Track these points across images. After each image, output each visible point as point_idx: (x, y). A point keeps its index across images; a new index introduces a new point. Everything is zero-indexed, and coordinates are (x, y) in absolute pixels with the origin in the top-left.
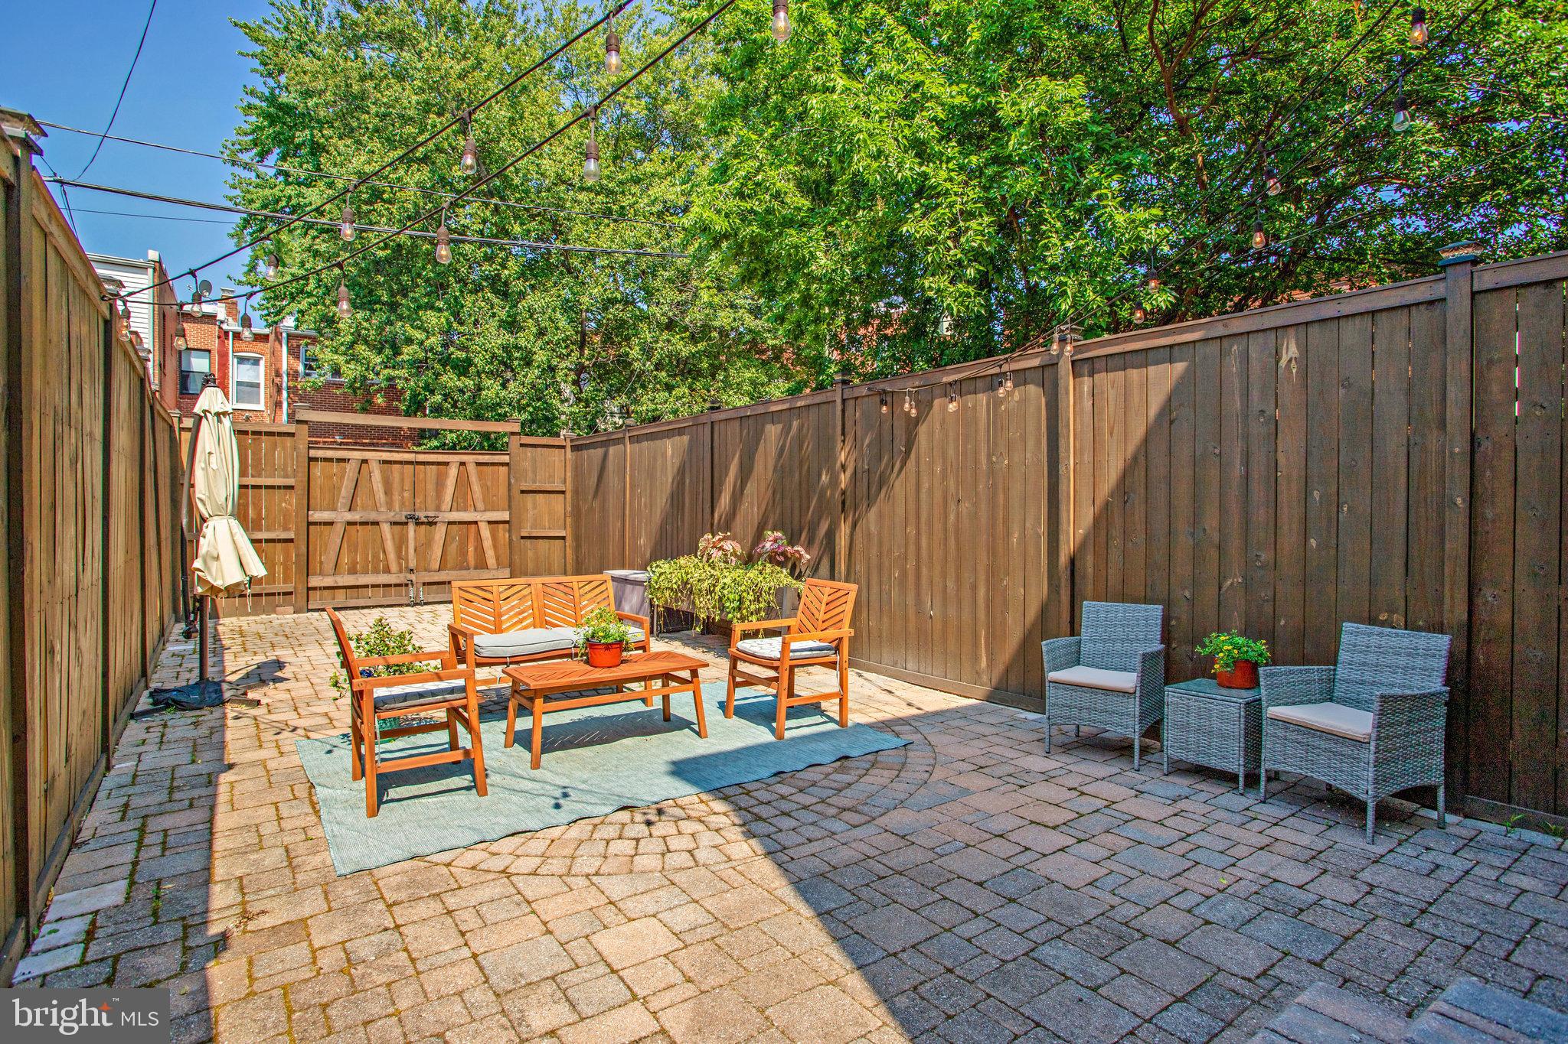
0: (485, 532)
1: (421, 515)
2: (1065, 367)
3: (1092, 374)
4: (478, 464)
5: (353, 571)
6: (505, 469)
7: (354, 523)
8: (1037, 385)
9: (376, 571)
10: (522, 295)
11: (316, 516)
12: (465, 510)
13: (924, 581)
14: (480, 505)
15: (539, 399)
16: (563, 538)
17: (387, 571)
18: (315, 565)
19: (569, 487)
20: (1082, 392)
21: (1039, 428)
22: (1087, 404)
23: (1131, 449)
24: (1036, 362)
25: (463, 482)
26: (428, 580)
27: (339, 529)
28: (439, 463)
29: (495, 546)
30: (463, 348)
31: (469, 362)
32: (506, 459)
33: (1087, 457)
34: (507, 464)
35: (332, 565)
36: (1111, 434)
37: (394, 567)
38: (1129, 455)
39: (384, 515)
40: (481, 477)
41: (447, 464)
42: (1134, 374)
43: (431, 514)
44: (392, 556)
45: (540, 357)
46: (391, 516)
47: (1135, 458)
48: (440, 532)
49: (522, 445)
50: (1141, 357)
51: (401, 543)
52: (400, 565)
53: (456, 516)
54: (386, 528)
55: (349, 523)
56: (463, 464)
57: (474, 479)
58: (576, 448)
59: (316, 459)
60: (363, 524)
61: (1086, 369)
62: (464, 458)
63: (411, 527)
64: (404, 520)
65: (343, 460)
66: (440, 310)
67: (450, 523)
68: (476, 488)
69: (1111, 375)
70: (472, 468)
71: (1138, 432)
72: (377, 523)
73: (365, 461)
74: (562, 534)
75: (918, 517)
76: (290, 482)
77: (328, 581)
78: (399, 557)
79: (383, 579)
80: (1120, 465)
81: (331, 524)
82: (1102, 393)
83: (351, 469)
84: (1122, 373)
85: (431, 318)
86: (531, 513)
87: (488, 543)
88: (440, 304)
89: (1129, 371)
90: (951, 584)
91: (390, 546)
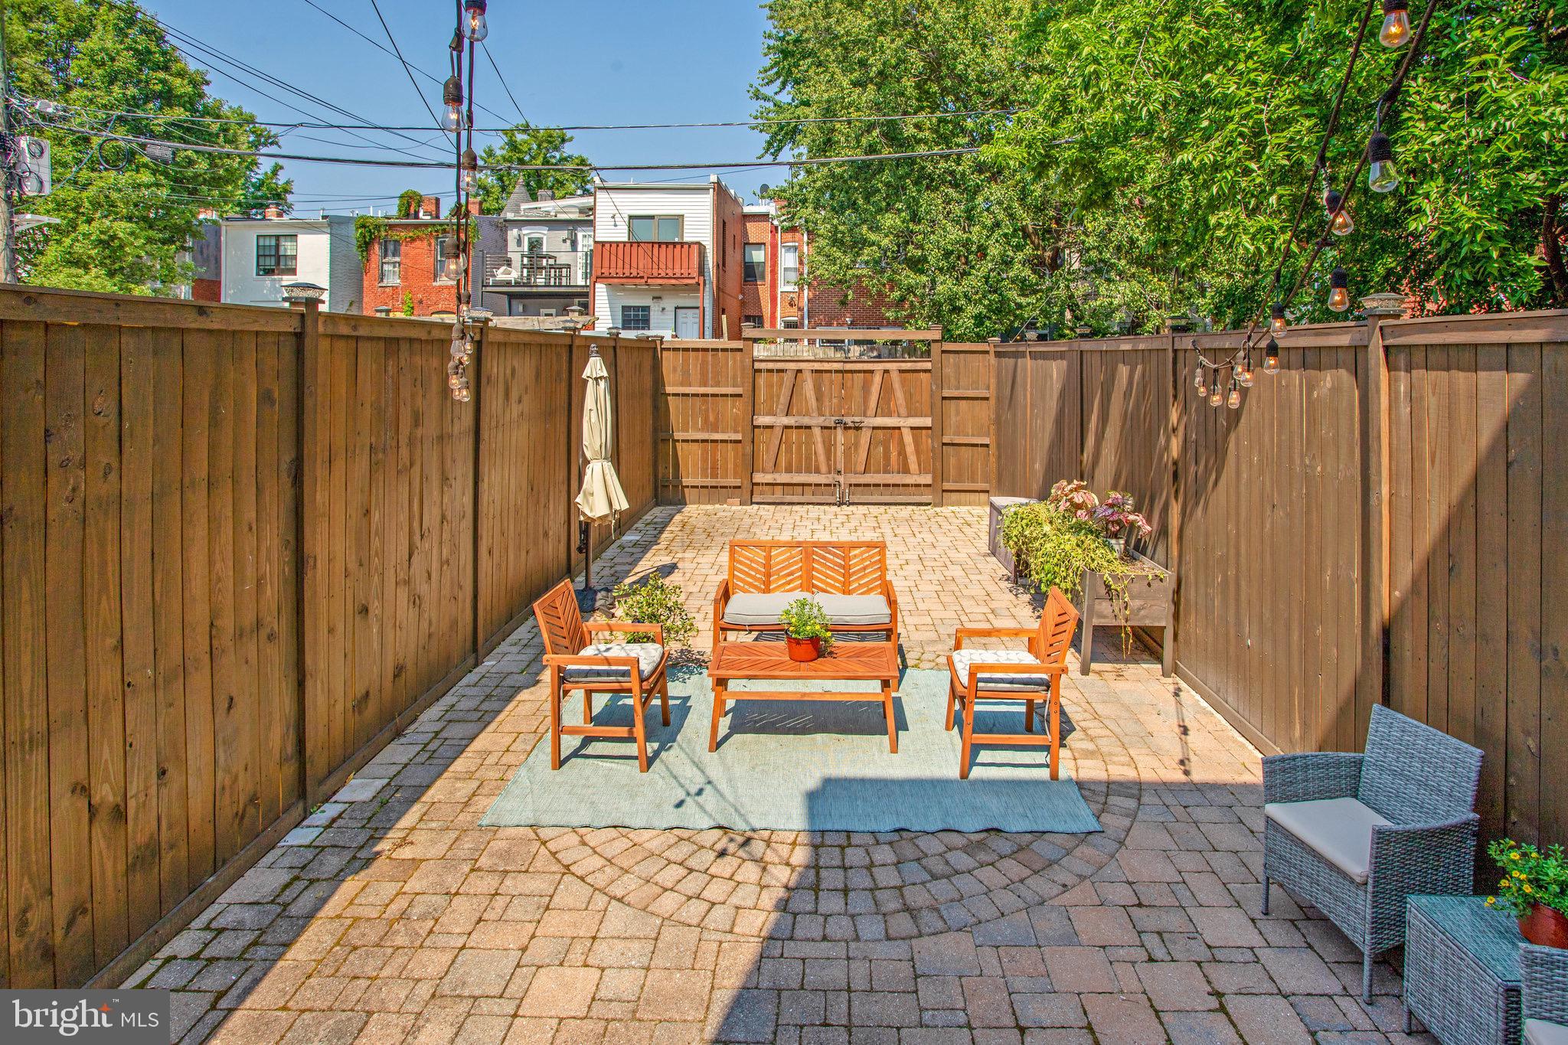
0: (908, 438)
1: (848, 420)
2: (1377, 354)
3: (1409, 369)
4: (901, 371)
5: (789, 470)
6: (928, 375)
7: (791, 427)
8: (1348, 370)
9: (808, 471)
10: (977, 189)
11: (762, 420)
12: (890, 415)
13: (1243, 597)
14: (903, 411)
15: (995, 292)
16: (987, 446)
17: (818, 471)
18: (759, 464)
19: (991, 393)
20: (1397, 392)
21: (1352, 432)
22: (1405, 410)
23: (1456, 492)
24: (1344, 340)
25: (886, 389)
26: (854, 481)
27: (778, 432)
28: (865, 372)
29: (918, 452)
30: (920, 247)
31: (924, 259)
32: (928, 366)
33: (1405, 491)
34: (929, 371)
35: (772, 464)
36: (1433, 462)
37: (823, 468)
38: (1454, 502)
39: (815, 421)
40: (903, 383)
41: (872, 372)
42: (1461, 378)
43: (857, 419)
44: (822, 458)
45: (994, 251)
46: (821, 421)
47: (1461, 504)
48: (865, 437)
49: (943, 352)
50: (1467, 356)
51: (829, 447)
52: (829, 466)
53: (880, 421)
54: (817, 431)
55: (786, 427)
56: (886, 371)
57: (897, 385)
58: (998, 355)
59: (760, 371)
60: (797, 427)
61: (1402, 359)
62: (888, 366)
63: (839, 431)
64: (833, 425)
65: (779, 371)
66: (899, 211)
67: (874, 428)
68: (899, 394)
69: (1433, 374)
70: (895, 377)
71: (1465, 470)
72: (809, 427)
73: (799, 371)
74: (986, 441)
75: (1238, 514)
76: (739, 390)
77: (768, 478)
78: (828, 459)
79: (813, 478)
80: (1444, 511)
81: (772, 427)
82: (1422, 398)
83: (788, 378)
84: (1444, 374)
85: (889, 220)
86: (953, 419)
87: (910, 449)
88: (899, 205)
89: (1453, 372)
90: (1267, 615)
91: (820, 448)
